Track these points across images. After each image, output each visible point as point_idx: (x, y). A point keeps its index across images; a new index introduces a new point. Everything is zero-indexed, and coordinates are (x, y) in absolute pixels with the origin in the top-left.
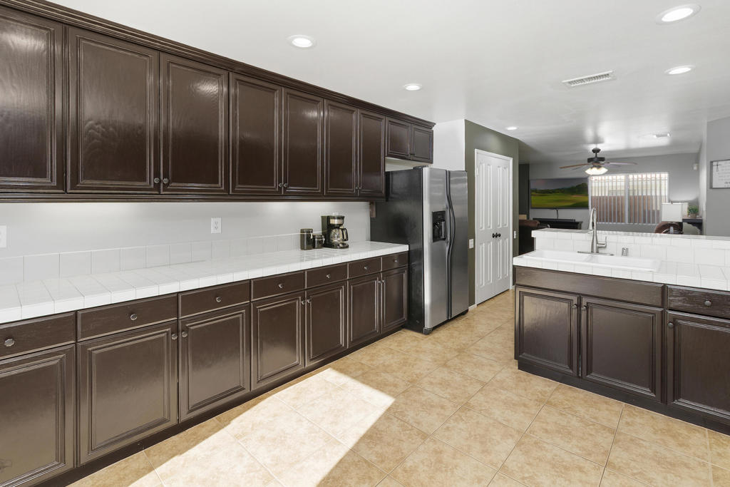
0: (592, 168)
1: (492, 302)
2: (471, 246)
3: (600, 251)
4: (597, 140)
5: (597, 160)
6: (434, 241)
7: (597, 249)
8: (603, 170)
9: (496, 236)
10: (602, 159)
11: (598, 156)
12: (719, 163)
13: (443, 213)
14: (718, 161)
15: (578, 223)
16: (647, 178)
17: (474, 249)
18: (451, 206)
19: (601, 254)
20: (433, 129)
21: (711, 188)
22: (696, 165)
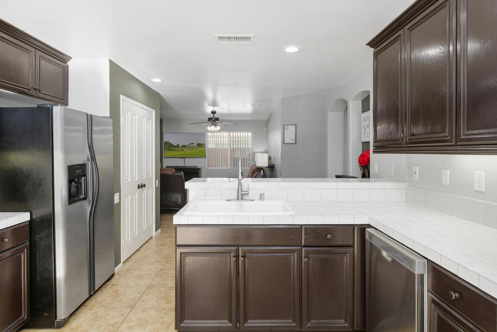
0: (211, 126)
1: (138, 255)
2: (116, 201)
3: (245, 197)
4: (214, 104)
5: (214, 120)
6: (70, 203)
7: (242, 195)
8: (218, 128)
9: (142, 186)
10: (217, 119)
11: (215, 117)
12: (288, 127)
13: (83, 167)
14: (287, 125)
15: (199, 169)
16: (240, 136)
17: (119, 204)
18: (93, 158)
19: (247, 200)
20: (69, 63)
21: (284, 143)
22: (265, 129)
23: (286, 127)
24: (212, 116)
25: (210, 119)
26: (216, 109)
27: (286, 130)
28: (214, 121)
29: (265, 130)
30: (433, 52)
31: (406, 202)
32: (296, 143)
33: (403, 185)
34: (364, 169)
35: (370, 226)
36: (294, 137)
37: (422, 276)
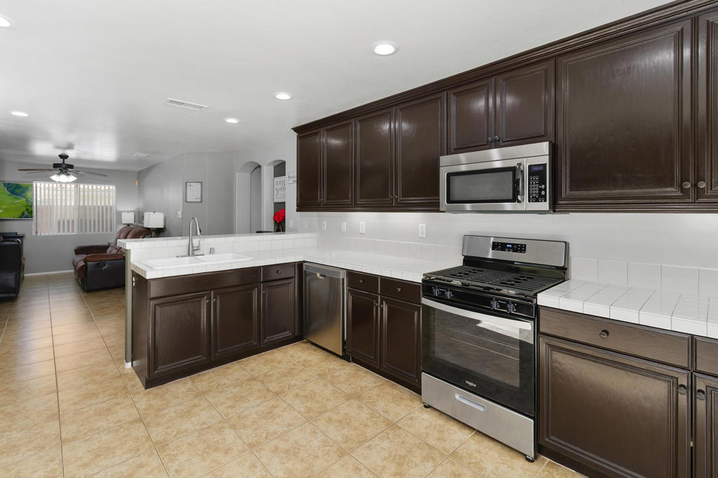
0: (58, 174)
3: (196, 253)
4: (67, 146)
5: (64, 167)
7: (192, 251)
8: (73, 178)
10: (71, 167)
11: (66, 163)
12: (192, 184)
14: (190, 182)
16: (97, 189)
21: (186, 201)
22: (137, 181)
23: (188, 184)
24: (60, 161)
25: (56, 166)
26: (68, 152)
27: (188, 187)
28: (65, 169)
29: (137, 184)
30: (335, 142)
31: (317, 247)
32: (201, 201)
33: (315, 235)
34: (278, 226)
35: (305, 262)
36: (200, 195)
37: (343, 279)
